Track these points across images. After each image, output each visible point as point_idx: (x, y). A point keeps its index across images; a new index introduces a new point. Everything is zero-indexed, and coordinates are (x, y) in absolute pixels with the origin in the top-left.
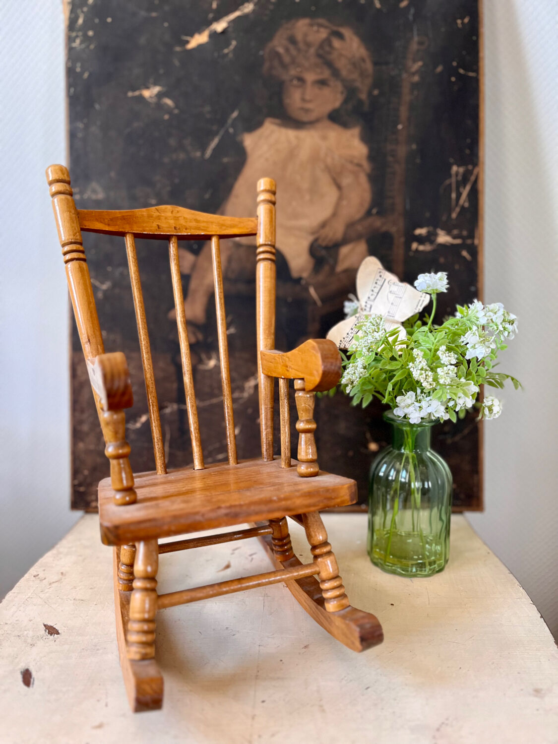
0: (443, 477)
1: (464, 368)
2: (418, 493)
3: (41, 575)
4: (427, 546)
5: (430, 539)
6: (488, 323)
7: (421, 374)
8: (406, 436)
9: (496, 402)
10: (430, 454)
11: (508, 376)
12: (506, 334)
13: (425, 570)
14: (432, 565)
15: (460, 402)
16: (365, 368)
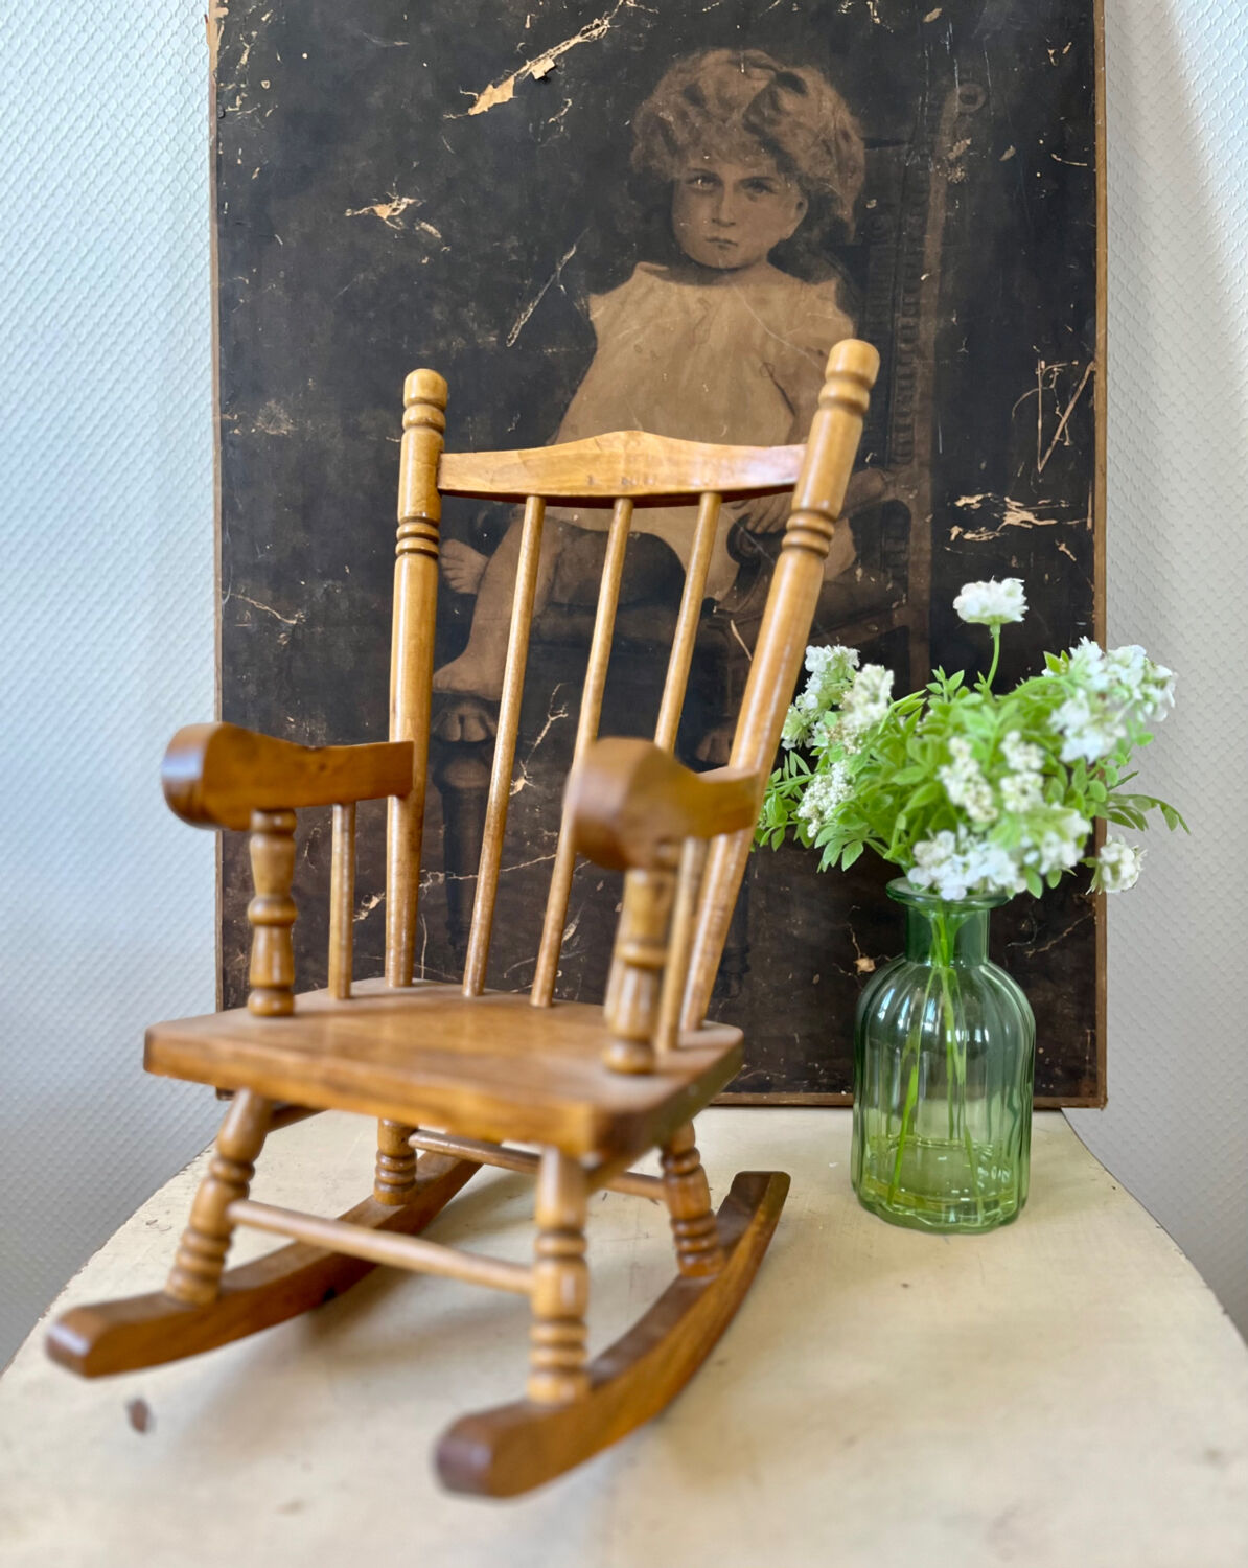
0: (1015, 1020)
1: (1058, 784)
2: (960, 1053)
3: (163, 1221)
4: (981, 1170)
5: (987, 1156)
6: (1112, 688)
7: (967, 790)
8: (934, 932)
9: (1128, 855)
10: (986, 970)
11: (1153, 802)
12: (1149, 708)
13: (976, 1220)
14: (991, 1210)
15: (1050, 854)
16: (849, 782)
